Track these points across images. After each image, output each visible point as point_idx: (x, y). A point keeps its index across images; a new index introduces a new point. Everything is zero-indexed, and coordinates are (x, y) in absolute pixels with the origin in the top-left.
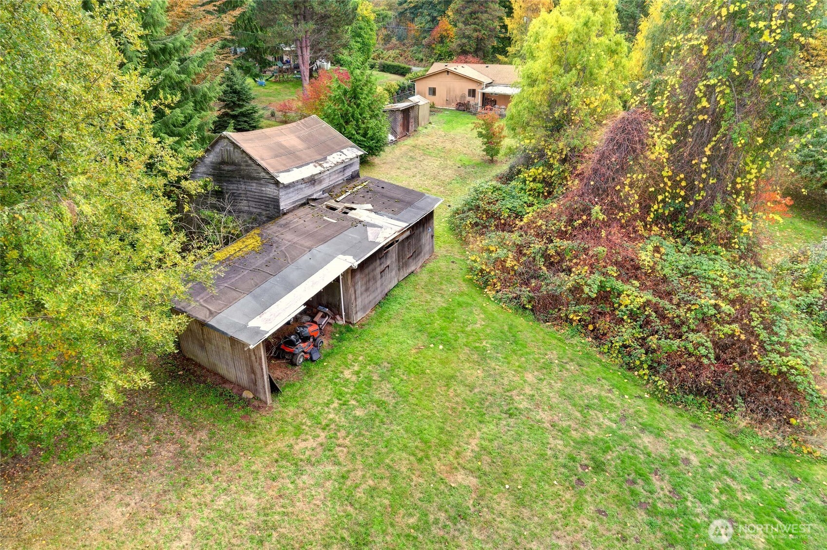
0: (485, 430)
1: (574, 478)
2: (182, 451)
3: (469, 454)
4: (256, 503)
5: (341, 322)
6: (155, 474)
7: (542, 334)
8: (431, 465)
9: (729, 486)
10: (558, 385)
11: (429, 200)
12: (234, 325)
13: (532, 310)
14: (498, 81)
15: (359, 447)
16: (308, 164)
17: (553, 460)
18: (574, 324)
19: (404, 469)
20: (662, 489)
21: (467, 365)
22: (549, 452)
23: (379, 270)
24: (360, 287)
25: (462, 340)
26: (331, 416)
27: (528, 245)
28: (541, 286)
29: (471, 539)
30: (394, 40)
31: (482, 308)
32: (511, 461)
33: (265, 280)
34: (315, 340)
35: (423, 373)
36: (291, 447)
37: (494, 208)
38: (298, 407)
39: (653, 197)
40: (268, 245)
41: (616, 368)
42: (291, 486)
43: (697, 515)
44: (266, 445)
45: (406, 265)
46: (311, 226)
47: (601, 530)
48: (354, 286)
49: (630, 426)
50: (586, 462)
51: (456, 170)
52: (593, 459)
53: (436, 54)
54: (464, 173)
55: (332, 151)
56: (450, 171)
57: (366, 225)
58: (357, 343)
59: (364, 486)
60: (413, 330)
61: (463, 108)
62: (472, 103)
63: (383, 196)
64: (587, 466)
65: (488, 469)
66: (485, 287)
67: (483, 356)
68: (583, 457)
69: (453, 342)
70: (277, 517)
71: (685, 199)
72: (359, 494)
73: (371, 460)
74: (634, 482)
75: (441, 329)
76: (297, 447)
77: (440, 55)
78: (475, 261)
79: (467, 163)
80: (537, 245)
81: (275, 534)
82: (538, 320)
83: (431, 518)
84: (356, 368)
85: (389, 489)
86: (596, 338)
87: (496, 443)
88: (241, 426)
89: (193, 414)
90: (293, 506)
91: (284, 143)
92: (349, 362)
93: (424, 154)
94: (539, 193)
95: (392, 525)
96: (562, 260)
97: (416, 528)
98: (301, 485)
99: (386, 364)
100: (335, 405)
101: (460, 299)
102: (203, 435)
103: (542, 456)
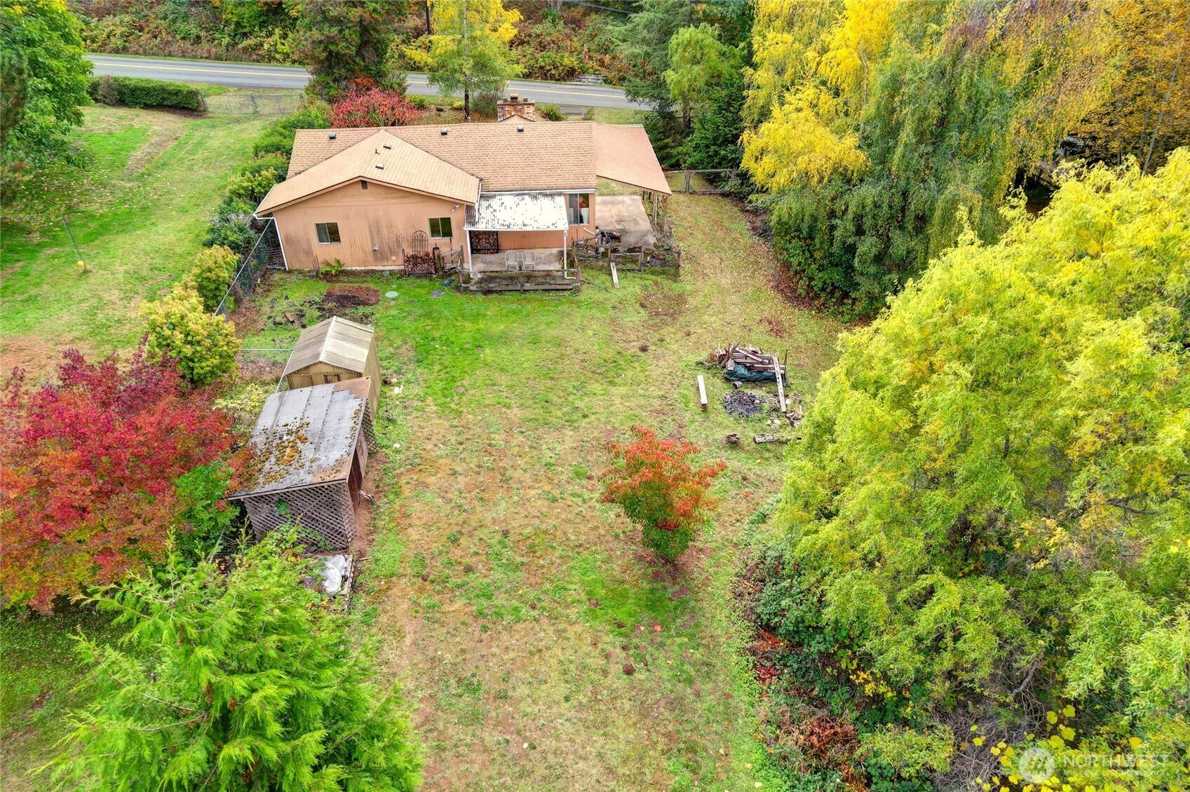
53: (227, 23)
61: (425, 267)
77: (238, 24)
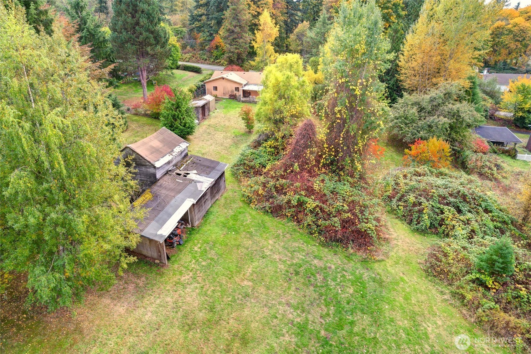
0: (254, 265)
1: (288, 278)
2: (137, 286)
3: (248, 274)
4: (171, 300)
5: (189, 226)
6: (130, 295)
7: (275, 222)
8: (234, 280)
9: (344, 275)
10: (282, 244)
11: (222, 165)
12: (151, 234)
13: (271, 212)
14: (251, 82)
15: (206, 276)
16: (166, 155)
17: (280, 273)
18: (289, 217)
19: (224, 282)
20: (320, 278)
21: (245, 240)
22: (279, 270)
23: (203, 201)
24: (196, 211)
25: (242, 229)
26: (193, 266)
27: (268, 182)
28: (274, 201)
29: (251, 303)
30: (188, 47)
31: (249, 213)
32: (264, 275)
33: (158, 214)
34: (180, 236)
35: (227, 245)
36: (179, 279)
37: (252, 163)
38: (179, 264)
39: (321, 156)
40: (156, 196)
41: (306, 234)
42: (183, 293)
43: (331, 286)
44: (170, 280)
45: (214, 196)
46: (172, 185)
47: (297, 295)
48: (194, 211)
49: (310, 257)
50: (292, 272)
51: (232, 139)
52: (295, 271)
53: (214, 56)
54: (236, 141)
55: (175, 146)
56: (229, 140)
57: (196, 182)
58: (198, 235)
59: (210, 290)
60: (221, 227)
61: (233, 97)
62: (237, 94)
63: (201, 165)
64: (292, 273)
65: (255, 279)
66: (250, 204)
67: (251, 235)
68: (291, 270)
69: (238, 230)
70: (180, 304)
71: (335, 156)
72: (209, 292)
73: (211, 281)
74: (310, 277)
75: (233, 225)
76: (182, 279)
77: (216, 57)
78: (245, 191)
79: (238, 134)
80: (272, 183)
81: (181, 309)
82: (274, 216)
83: (236, 297)
84: (199, 246)
85: (220, 290)
86: (298, 222)
87: (258, 269)
88: (157, 274)
89: (137, 272)
90: (186, 299)
91: (153, 145)
92: (196, 243)
93: (215, 130)
94: (273, 153)
95: (222, 301)
96: (282, 189)
97: (231, 301)
98: (187, 292)
99: (211, 243)
100: (194, 261)
101: (240, 210)
102: (143, 279)
103: (276, 272)
